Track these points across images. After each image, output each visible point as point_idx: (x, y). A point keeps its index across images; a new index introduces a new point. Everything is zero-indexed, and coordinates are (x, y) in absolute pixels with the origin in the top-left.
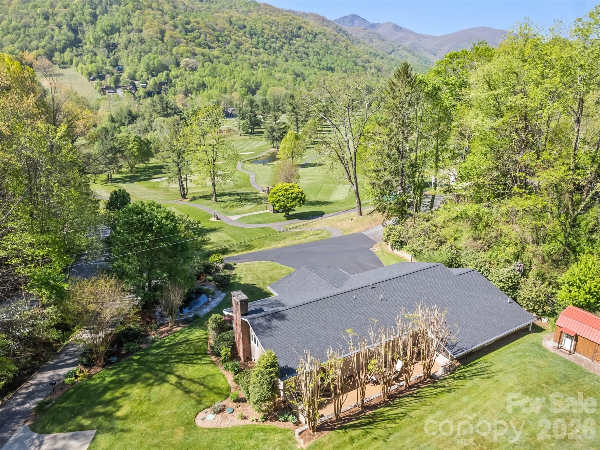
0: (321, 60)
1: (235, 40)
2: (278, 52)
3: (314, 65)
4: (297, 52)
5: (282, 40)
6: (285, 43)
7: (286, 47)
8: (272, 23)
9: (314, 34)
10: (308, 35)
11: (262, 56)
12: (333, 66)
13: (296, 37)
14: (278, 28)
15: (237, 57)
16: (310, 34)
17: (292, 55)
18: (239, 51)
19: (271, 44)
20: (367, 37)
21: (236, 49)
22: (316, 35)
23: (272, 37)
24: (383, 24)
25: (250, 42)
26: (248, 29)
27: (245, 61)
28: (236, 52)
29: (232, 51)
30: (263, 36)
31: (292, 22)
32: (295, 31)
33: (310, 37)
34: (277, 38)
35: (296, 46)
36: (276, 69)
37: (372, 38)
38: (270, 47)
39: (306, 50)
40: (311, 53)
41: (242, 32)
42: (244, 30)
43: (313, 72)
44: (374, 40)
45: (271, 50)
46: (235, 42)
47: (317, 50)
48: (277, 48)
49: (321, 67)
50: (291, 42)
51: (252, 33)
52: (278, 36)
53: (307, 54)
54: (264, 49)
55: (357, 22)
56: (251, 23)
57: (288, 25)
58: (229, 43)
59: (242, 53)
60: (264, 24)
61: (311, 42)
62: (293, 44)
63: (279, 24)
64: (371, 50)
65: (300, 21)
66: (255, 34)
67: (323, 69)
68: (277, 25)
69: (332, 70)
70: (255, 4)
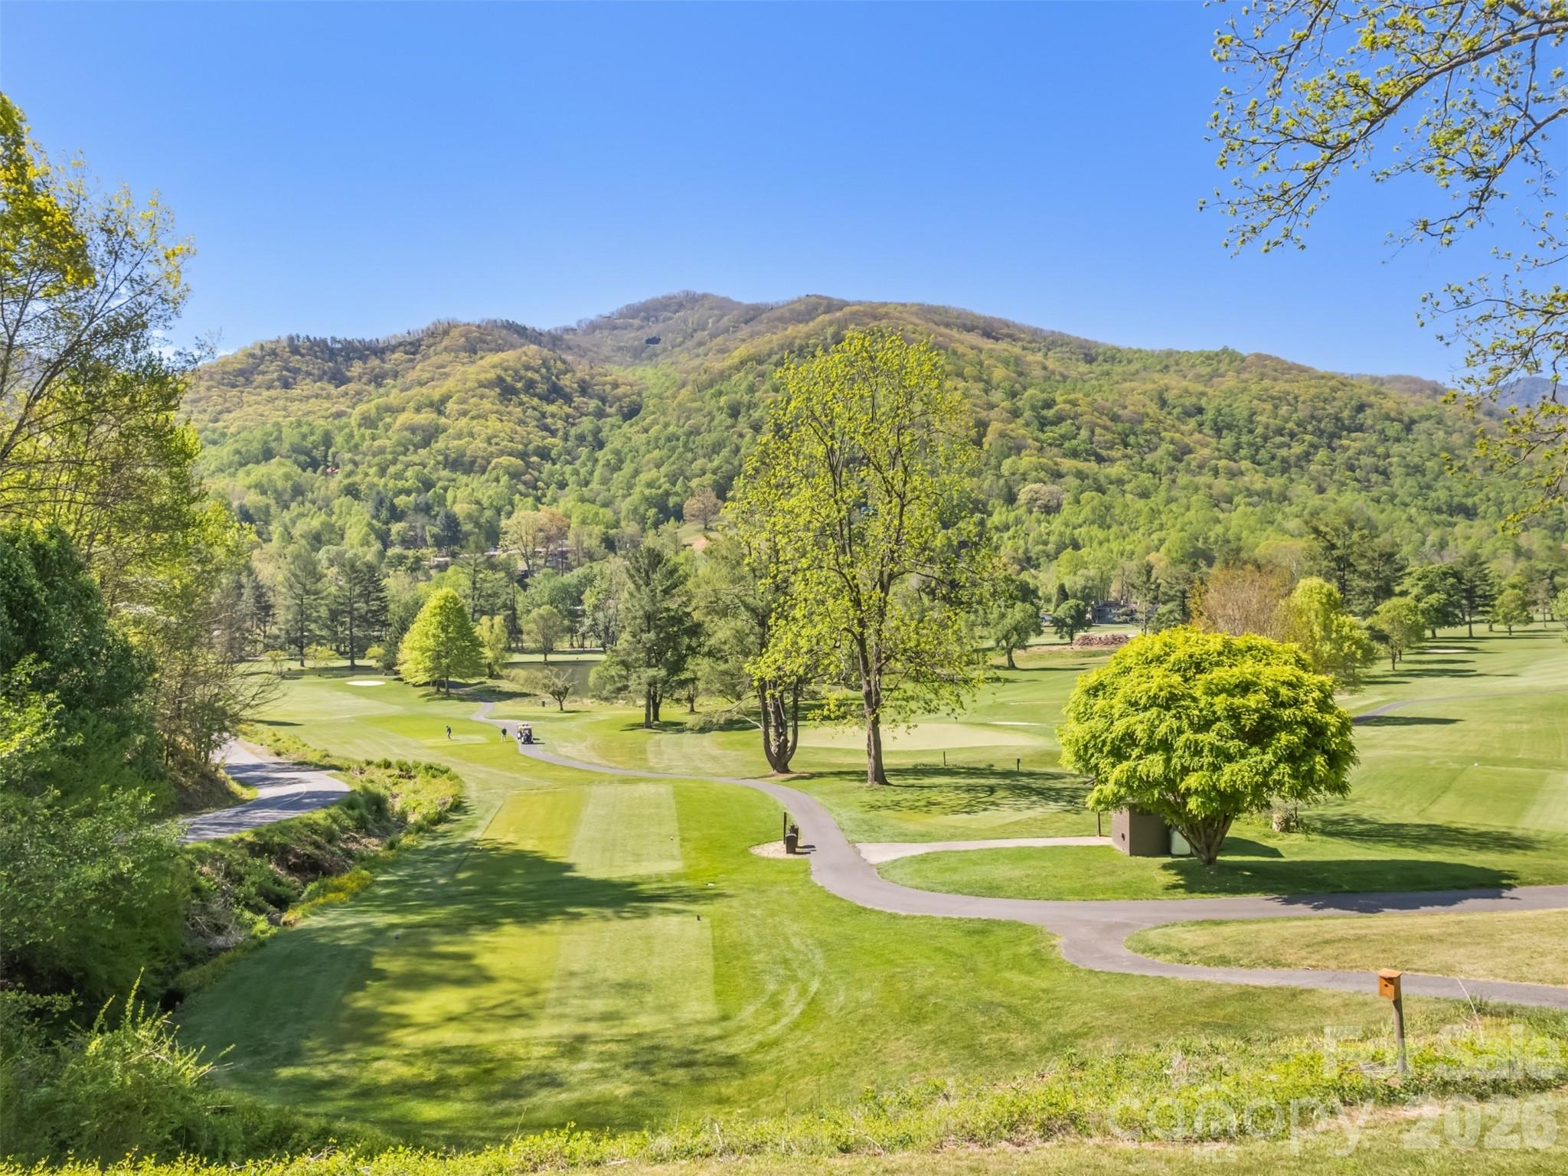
0: (1429, 487)
1: (1172, 442)
2: (1293, 470)
3: (1408, 500)
4: (1352, 469)
5: (1308, 437)
6: (1315, 447)
7: (1322, 454)
8: (1280, 398)
9: (1406, 419)
10: (1387, 423)
11: (1246, 479)
12: (1469, 502)
13: (1350, 431)
14: (1296, 410)
15: (1174, 481)
16: (1393, 420)
17: (1336, 477)
18: (1181, 466)
19: (1274, 451)
21: (1173, 463)
22: (1413, 422)
23: (1280, 432)
25: (1215, 445)
26: (1210, 415)
27: (1197, 489)
28: (1171, 469)
29: (1163, 468)
30: (1251, 432)
31: (1339, 394)
32: (1346, 414)
33: (1394, 429)
34: (1292, 435)
35: (1350, 453)
36: (1287, 510)
38: (1273, 458)
39: (1381, 463)
40: (1397, 471)
41: (1192, 423)
42: (1199, 418)
43: (1404, 517)
45: (1274, 463)
46: (1172, 447)
47: (1417, 460)
48: (1293, 460)
49: (1429, 504)
50: (1336, 442)
51: (1221, 424)
52: (1296, 429)
53: (1385, 473)
54: (1253, 462)
56: (1218, 400)
57: (1325, 400)
58: (1156, 448)
59: (1188, 471)
60: (1256, 402)
61: (1398, 440)
62: (1341, 446)
63: (1301, 399)
65: (1362, 392)
66: (1230, 427)
67: (1439, 510)
68: (1292, 402)
69: (1470, 513)
70: (1233, 357)
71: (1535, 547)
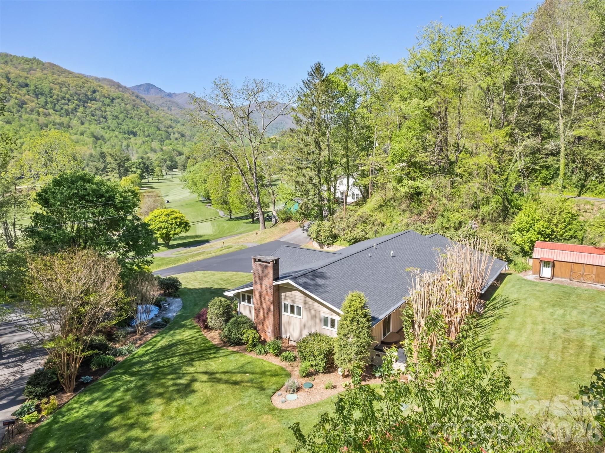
0: (121, 124)
1: (16, 98)
2: (71, 114)
3: (114, 129)
4: (93, 115)
5: (75, 102)
6: (79, 106)
7: (81, 109)
8: (62, 84)
9: (111, 98)
10: (105, 98)
11: (52, 117)
12: (134, 130)
13: (91, 101)
14: (69, 90)
15: (21, 116)
16: (107, 98)
17: (88, 118)
18: (23, 110)
19: (62, 106)
20: (165, 105)
21: (19, 108)
22: (113, 99)
23: (63, 98)
24: (179, 94)
25: (36, 102)
26: (32, 87)
27: (32, 121)
28: (19, 111)
29: (15, 110)
30: (51, 97)
31: (86, 85)
32: (89, 93)
33: (107, 101)
34: (69, 100)
35: (92, 109)
36: (71, 131)
37: (170, 106)
38: (62, 109)
39: (104, 114)
40: (110, 117)
41: (24, 91)
42: (27, 88)
43: (114, 135)
44: (173, 108)
45: (63, 111)
46: (17, 101)
47: (116, 114)
48: (70, 110)
49: (121, 130)
50: (86, 105)
51: (37, 92)
52: (70, 98)
53: (105, 118)
54: (54, 110)
55: (152, 91)
56: (34, 82)
57: (81, 87)
58: (9, 101)
59: (26, 112)
60: (52, 84)
61: (109, 105)
62: (88, 106)
63: (71, 85)
64: (171, 117)
65: (95, 84)
66: (42, 94)
67: (124, 133)
68: (67, 86)
69: (135, 134)
70: (39, 62)
71: (157, 148)
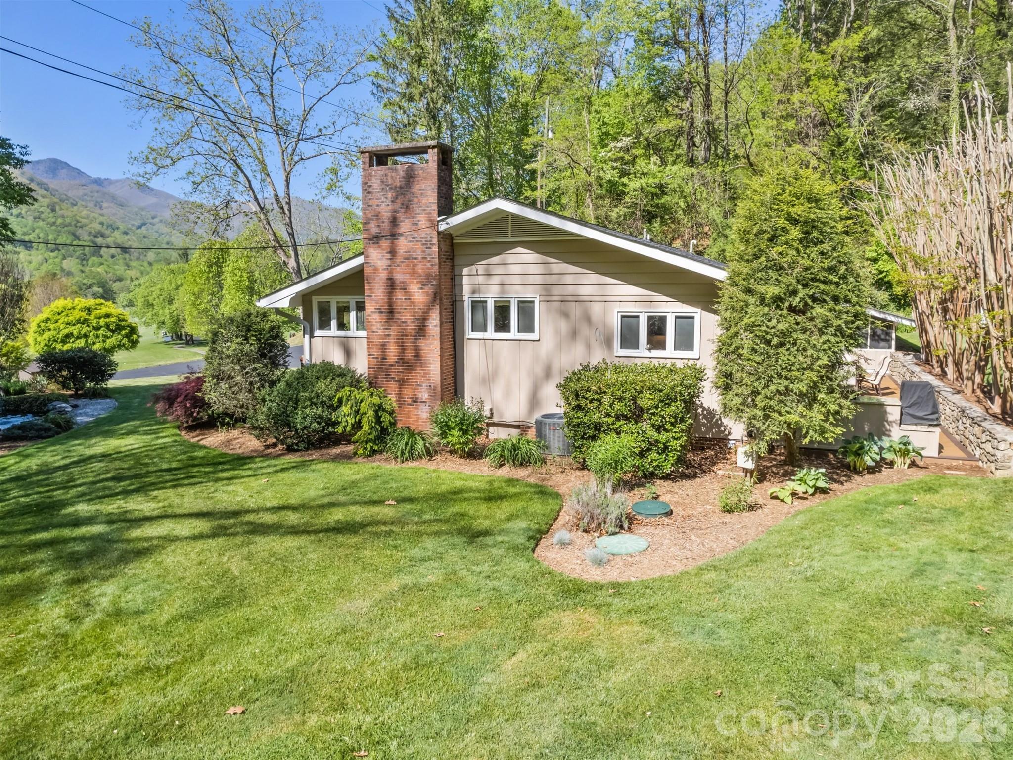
12: (27, 238)
20: (88, 199)
24: (117, 181)
37: (99, 200)
44: (105, 205)
64: (101, 219)
71: (73, 270)
